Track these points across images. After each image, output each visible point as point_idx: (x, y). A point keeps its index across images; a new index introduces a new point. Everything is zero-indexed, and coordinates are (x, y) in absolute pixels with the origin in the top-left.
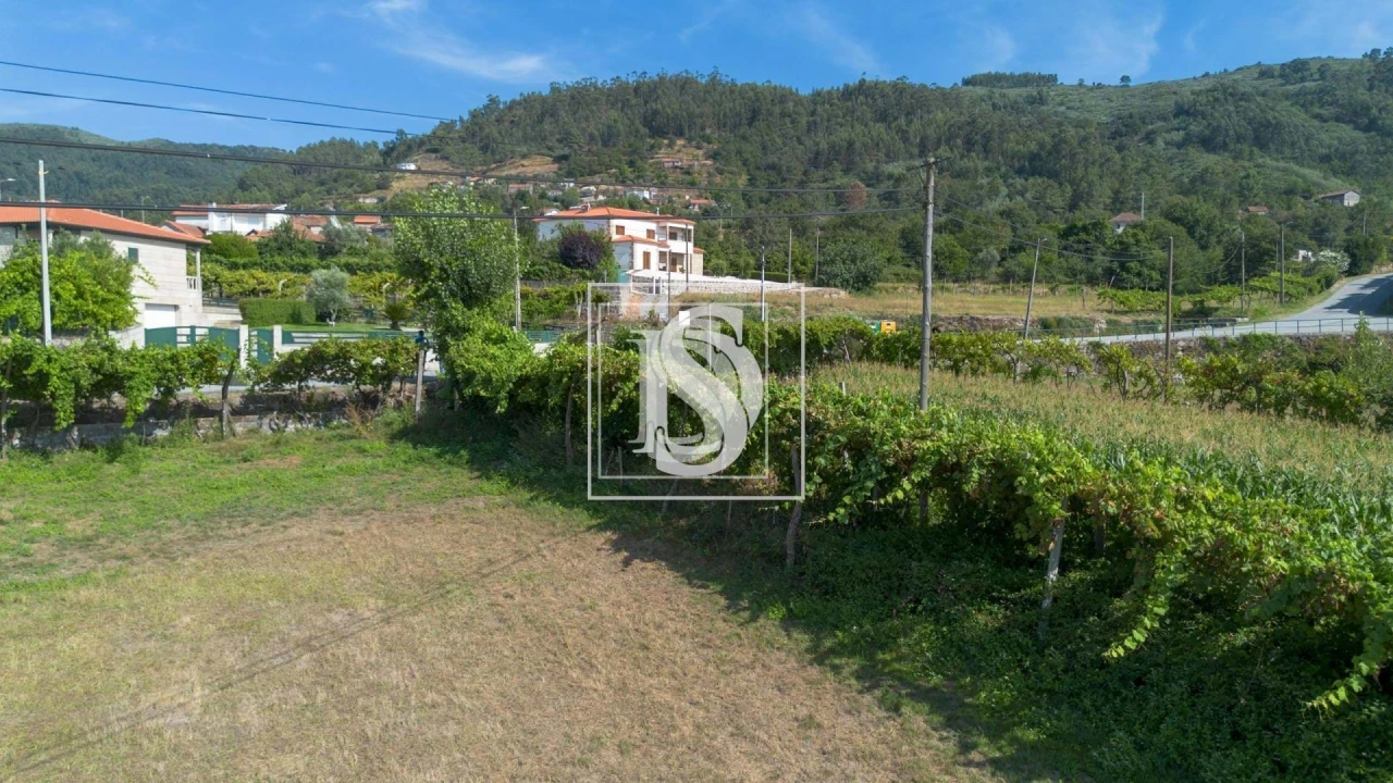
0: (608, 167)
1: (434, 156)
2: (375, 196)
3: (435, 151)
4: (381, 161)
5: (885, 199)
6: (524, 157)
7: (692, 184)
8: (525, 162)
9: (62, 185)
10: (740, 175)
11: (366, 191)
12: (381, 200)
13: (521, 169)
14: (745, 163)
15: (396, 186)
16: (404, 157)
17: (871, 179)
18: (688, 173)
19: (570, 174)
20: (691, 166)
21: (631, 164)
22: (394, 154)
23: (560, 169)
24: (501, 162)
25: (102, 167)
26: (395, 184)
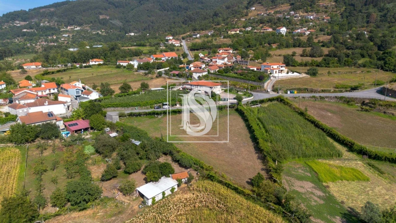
0: (304, 7)
1: (259, 4)
2: (244, 18)
3: (260, 3)
4: (247, 5)
5: (383, 17)
6: (282, 4)
7: (326, 12)
8: (282, 6)
9: (176, 9)
10: (342, 7)
11: (242, 17)
12: (246, 20)
13: (281, 8)
14: (345, 3)
15: (250, 14)
16: (252, 6)
17: (381, 9)
18: (326, 8)
19: (293, 10)
20: (328, 6)
21: (311, 5)
22: (250, 4)
23: (291, 8)
24: (276, 6)
25: (184, 3)
26: (249, 14)
